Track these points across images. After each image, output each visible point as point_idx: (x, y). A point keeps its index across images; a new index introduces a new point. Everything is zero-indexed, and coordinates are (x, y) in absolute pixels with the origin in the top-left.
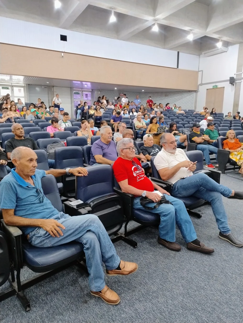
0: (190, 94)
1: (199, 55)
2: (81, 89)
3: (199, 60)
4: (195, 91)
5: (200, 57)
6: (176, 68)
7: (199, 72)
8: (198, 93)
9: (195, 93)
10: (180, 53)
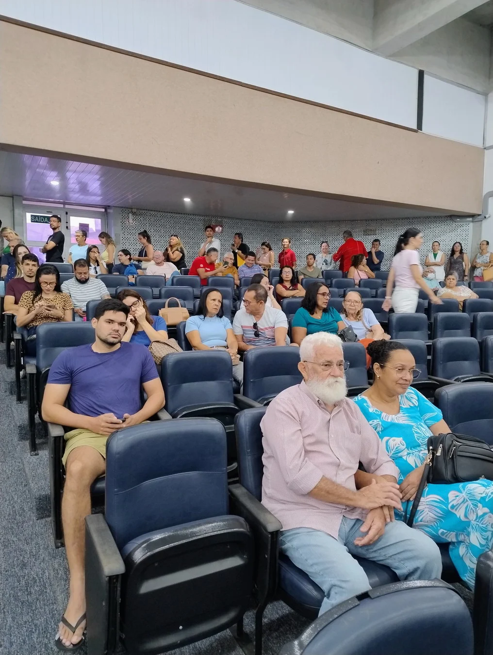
0: (454, 225)
1: (486, 94)
2: (62, 206)
3: (486, 110)
4: (473, 216)
5: (486, 101)
6: (415, 127)
7: (486, 151)
8: (485, 223)
9: (471, 224)
10: (426, 78)
